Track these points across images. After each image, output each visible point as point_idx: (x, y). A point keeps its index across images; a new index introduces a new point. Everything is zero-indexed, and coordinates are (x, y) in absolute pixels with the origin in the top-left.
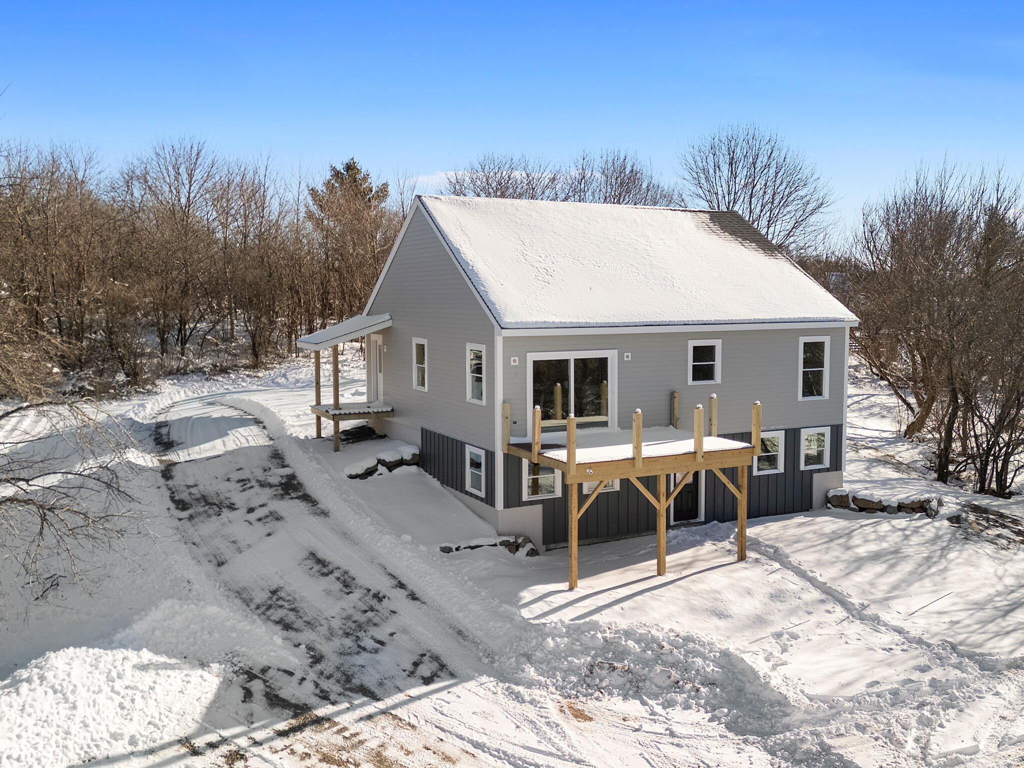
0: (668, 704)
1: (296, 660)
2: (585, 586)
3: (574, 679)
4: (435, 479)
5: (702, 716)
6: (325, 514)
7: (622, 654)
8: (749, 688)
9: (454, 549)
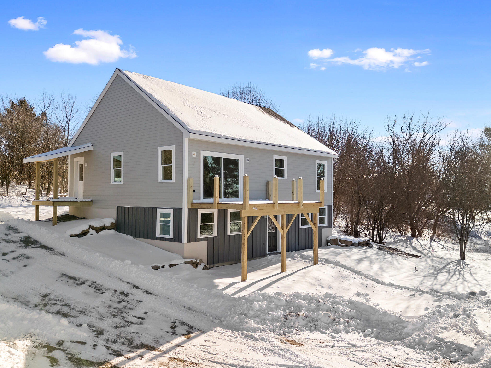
0: (337, 332)
1: (84, 334)
2: (251, 277)
3: (278, 324)
4: (129, 236)
5: (357, 335)
6: (61, 254)
7: (299, 308)
8: (373, 318)
9: (161, 267)
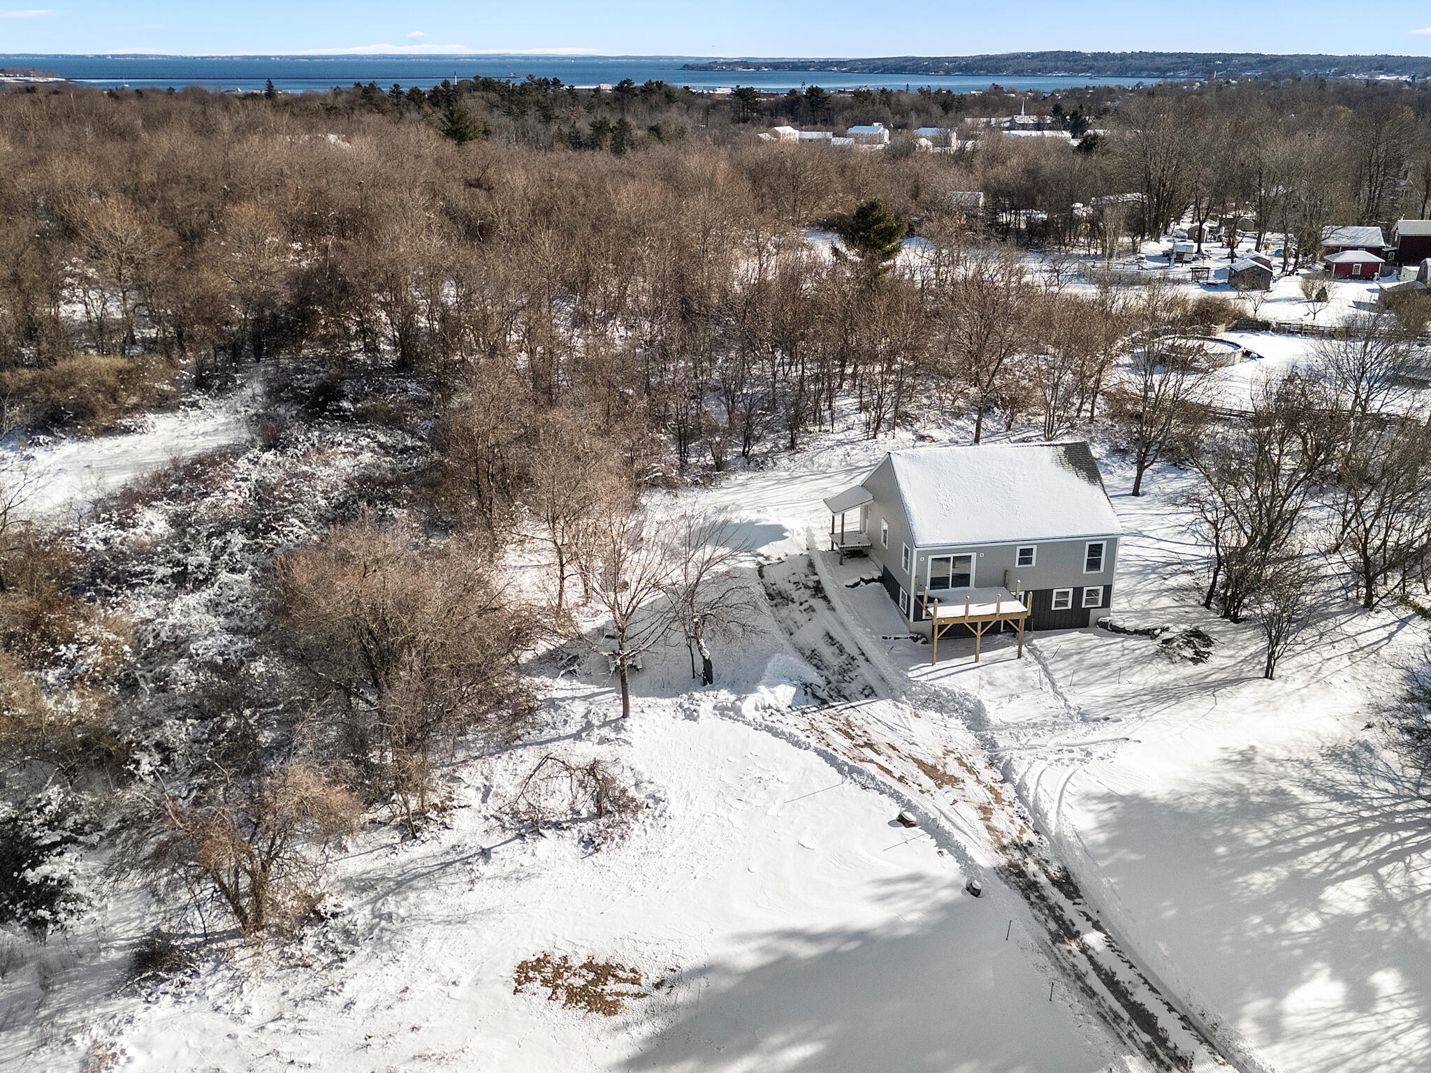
0: (950, 716)
1: (821, 682)
2: (938, 665)
3: (919, 703)
4: (889, 595)
5: (960, 721)
6: (833, 609)
7: (939, 696)
8: (979, 715)
9: (888, 638)
